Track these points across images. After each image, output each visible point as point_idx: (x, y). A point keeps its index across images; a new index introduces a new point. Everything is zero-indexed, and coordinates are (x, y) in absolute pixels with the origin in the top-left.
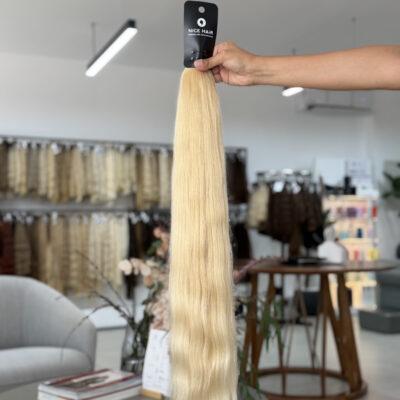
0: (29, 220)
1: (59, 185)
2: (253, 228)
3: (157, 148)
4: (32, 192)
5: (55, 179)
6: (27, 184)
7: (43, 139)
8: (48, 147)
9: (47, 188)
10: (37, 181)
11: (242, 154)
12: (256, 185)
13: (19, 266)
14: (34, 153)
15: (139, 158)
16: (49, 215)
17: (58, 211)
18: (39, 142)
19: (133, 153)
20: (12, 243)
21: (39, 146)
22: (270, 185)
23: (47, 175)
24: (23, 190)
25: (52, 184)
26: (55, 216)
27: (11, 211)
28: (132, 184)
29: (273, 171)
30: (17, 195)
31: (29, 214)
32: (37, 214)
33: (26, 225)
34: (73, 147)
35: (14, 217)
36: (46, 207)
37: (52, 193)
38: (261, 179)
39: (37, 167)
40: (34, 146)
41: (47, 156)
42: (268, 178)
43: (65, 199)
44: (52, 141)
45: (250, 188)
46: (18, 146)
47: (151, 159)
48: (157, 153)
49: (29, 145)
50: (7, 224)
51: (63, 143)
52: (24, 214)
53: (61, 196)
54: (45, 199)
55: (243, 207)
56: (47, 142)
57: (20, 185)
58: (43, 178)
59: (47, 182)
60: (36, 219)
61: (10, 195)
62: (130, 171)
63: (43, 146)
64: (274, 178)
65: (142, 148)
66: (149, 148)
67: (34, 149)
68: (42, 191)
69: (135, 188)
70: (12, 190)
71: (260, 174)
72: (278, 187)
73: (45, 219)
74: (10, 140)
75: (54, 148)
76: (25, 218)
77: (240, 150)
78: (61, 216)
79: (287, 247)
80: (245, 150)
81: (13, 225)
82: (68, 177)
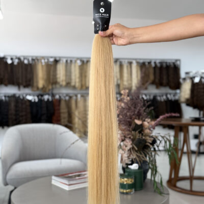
0: (67, 98)
1: (81, 81)
2: (183, 102)
3: (131, 61)
4: (68, 84)
5: (79, 78)
6: (66, 80)
7: (73, 58)
8: (76, 61)
9: (75, 82)
10: (71, 79)
11: (178, 62)
12: (184, 79)
13: (62, 121)
14: (69, 64)
15: (121, 66)
16: (76, 96)
17: (81, 94)
18: (71, 59)
19: (118, 63)
20: (59, 110)
21: (71, 61)
22: (192, 79)
23: (75, 75)
24: (64, 83)
25: (77, 80)
26: (79, 96)
27: (59, 94)
28: (118, 80)
29: (194, 72)
30: (61, 86)
31: (67, 95)
32: (71, 95)
33: (65, 101)
34: (88, 61)
35: (60, 97)
36: (75, 92)
37: (78, 85)
38: (188, 75)
39: (70, 72)
40: (69, 61)
41: (75, 66)
42: (191, 75)
43: (84, 88)
44: (78, 59)
45: (181, 81)
46: (61, 62)
47: (127, 67)
48: (130, 63)
49: (67, 61)
50: (57, 100)
51: (83, 59)
52: (65, 95)
53: (82, 86)
54: (74, 87)
55: (178, 91)
56: (75, 59)
57: (62, 81)
58: (73, 77)
59: (75, 79)
60: (71, 97)
61: (58, 86)
62: (116, 73)
63: (73, 61)
64: (196, 75)
65: (123, 61)
66: (126, 61)
67: (69, 63)
68: (73, 84)
69: (119, 82)
70: (59, 83)
71: (187, 73)
72: (197, 80)
73: (74, 98)
74: (58, 59)
75: (79, 62)
76: (65, 97)
77: (177, 60)
78: (82, 96)
80: (179, 60)
81: (59, 101)
82: (86, 76)
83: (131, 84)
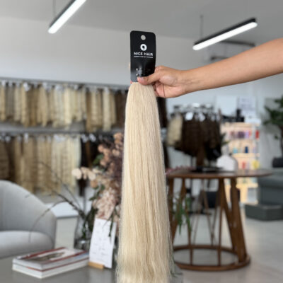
0: (8, 139)
1: (29, 114)
2: (171, 146)
3: (101, 87)
4: (10, 119)
5: (26, 109)
6: (6, 112)
7: (17, 79)
8: (21, 85)
9: (21, 116)
10: (13, 111)
12: (173, 115)
14: (11, 89)
15: (88, 94)
16: (22, 136)
17: (29, 133)
18: (14, 82)
19: (84, 90)
21: (14, 84)
22: (183, 114)
23: (21, 106)
24: (3, 117)
25: (24, 113)
26: (26, 136)
28: (83, 114)
29: (185, 105)
31: (7, 134)
32: (14, 135)
33: (5, 143)
34: (39, 86)
36: (20, 130)
37: (24, 119)
38: (177, 110)
39: (13, 101)
40: (10, 85)
41: (20, 92)
42: (182, 110)
43: (34, 124)
44: (24, 81)
45: (169, 117)
47: (97, 95)
48: (101, 91)
49: (7, 84)
51: (32, 83)
52: (4, 135)
53: (31, 122)
54: (19, 123)
55: (164, 131)
56: (21, 82)
58: (17, 108)
59: (21, 111)
60: (13, 138)
62: (81, 103)
63: (18, 85)
64: (187, 110)
65: (91, 87)
66: (96, 87)
67: (11, 87)
68: (17, 118)
69: (85, 117)
71: (176, 107)
72: (189, 117)
73: (19, 138)
75: (26, 86)
76: (4, 138)
78: (31, 136)
79: (195, 160)
82: (36, 108)
83: (102, 120)
